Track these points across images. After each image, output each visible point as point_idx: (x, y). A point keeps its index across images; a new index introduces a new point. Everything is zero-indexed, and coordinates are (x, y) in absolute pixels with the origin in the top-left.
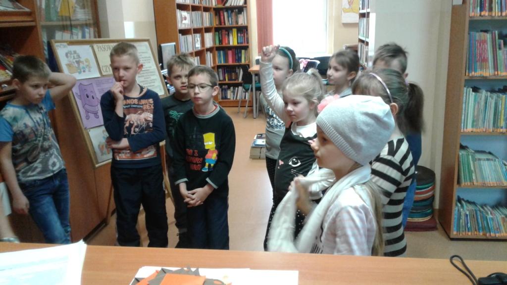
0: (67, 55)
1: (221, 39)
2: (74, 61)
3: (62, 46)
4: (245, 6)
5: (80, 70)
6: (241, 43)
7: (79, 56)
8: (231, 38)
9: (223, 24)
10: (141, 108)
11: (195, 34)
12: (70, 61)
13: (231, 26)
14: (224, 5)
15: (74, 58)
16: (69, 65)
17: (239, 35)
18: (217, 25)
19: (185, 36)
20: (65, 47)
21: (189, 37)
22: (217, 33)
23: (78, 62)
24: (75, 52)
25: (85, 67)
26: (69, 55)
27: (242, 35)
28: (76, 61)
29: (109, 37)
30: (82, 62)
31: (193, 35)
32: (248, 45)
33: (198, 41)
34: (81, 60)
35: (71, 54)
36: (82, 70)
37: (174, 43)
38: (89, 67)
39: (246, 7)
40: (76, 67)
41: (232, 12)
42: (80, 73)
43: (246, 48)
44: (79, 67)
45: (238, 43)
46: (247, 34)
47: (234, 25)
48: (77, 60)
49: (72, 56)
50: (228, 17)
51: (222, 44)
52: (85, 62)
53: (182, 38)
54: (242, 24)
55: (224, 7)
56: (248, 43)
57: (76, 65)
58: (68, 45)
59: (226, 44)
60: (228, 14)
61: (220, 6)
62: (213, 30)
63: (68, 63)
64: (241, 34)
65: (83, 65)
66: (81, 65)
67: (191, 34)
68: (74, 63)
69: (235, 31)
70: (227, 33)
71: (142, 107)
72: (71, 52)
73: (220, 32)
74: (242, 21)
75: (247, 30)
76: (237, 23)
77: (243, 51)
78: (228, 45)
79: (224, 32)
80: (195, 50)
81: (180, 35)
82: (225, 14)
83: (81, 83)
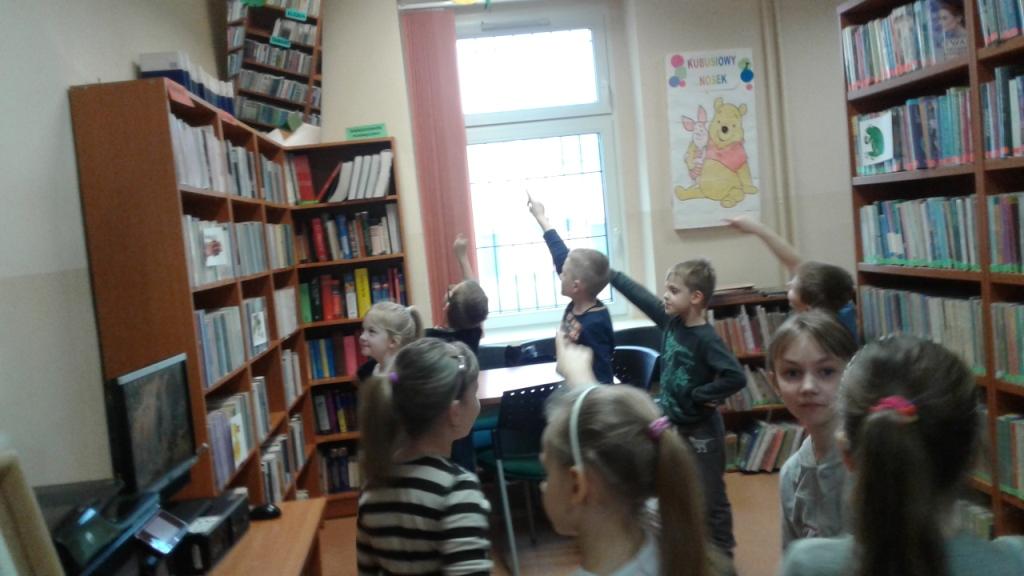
1: (317, 303)
4: (390, 197)
8: (351, 297)
9: (323, 257)
11: (249, 301)
13: (349, 261)
14: (324, 199)
17: (377, 286)
18: (302, 262)
19: (217, 314)
21: (231, 314)
22: (305, 286)
27: (386, 284)
31: (244, 304)
37: (180, 357)
39: (395, 201)
41: (350, 218)
46: (403, 280)
47: (360, 257)
50: (339, 235)
51: (322, 318)
53: (206, 323)
54: (383, 253)
55: (322, 205)
59: (335, 317)
60: (337, 225)
61: (312, 203)
62: (295, 276)
64: (382, 283)
69: (362, 275)
70: (336, 282)
73: (314, 282)
74: (382, 243)
75: (401, 270)
76: (368, 250)
78: (342, 321)
79: (327, 281)
80: (252, 358)
81: (201, 312)
82: (330, 226)
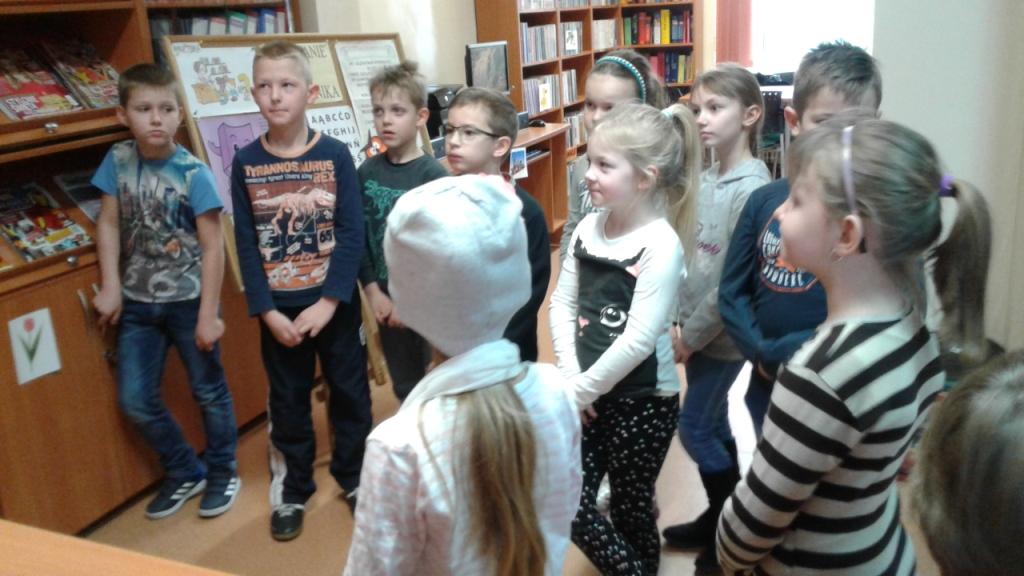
0: (197, 67)
1: (636, 32)
2: (213, 78)
3: (186, 49)
5: (226, 96)
6: (678, 41)
7: (225, 70)
8: (657, 30)
9: (641, 1)
10: (308, 179)
11: (566, 24)
12: (204, 79)
13: (658, 4)
15: (213, 73)
16: (200, 88)
17: (675, 23)
18: (630, 3)
19: (538, 28)
20: (193, 49)
21: (550, 31)
22: (628, 20)
23: (222, 82)
24: (216, 61)
25: (237, 89)
26: (202, 66)
27: (681, 23)
28: (217, 79)
29: (317, 31)
30: (232, 81)
31: (561, 25)
32: (690, 44)
33: (572, 37)
34: (230, 76)
35: (207, 64)
36: (230, 97)
37: (504, 43)
40: (215, 90)
42: (224, 102)
43: (687, 51)
44: (222, 92)
45: (671, 41)
46: (691, 20)
47: (666, 3)
48: (221, 76)
49: (209, 68)
51: (637, 43)
52: (237, 81)
53: (527, 33)
56: (691, 40)
57: (218, 87)
58: (202, 46)
59: (646, 43)
62: (619, 12)
63: (199, 81)
64: (679, 21)
65: (233, 87)
66: (228, 87)
67: (555, 23)
68: (211, 81)
69: (665, 14)
70: (649, 19)
71: (310, 177)
72: (207, 60)
73: (635, 17)
75: (691, 13)
77: (682, 58)
78: (651, 46)
79: (643, 17)
80: (563, 56)
81: (525, 25)
83: (223, 124)
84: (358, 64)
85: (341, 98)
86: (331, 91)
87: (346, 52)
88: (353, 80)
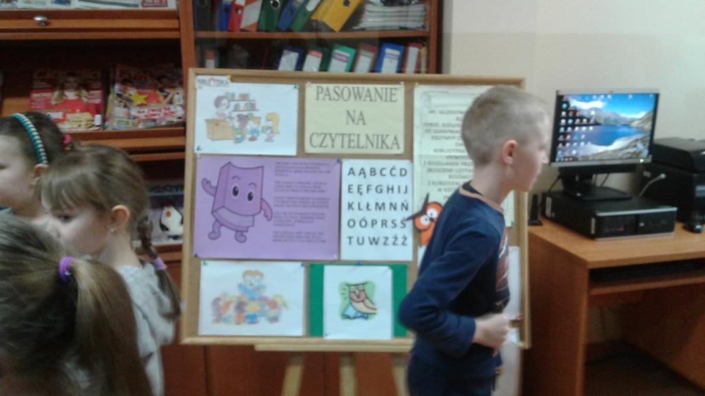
2: (235, 114)
3: (212, 83)
5: (244, 134)
7: (252, 107)
15: (236, 108)
16: (213, 124)
20: (221, 83)
23: (243, 119)
24: (244, 97)
28: (239, 116)
30: (258, 120)
34: (256, 114)
36: (249, 136)
38: (272, 132)
42: (238, 141)
44: (241, 131)
48: (245, 113)
57: (237, 124)
58: (232, 81)
65: (256, 126)
66: (250, 125)
72: (233, 95)
83: (229, 163)
84: (442, 112)
85: (401, 151)
86: (389, 141)
87: (429, 98)
88: (428, 131)
